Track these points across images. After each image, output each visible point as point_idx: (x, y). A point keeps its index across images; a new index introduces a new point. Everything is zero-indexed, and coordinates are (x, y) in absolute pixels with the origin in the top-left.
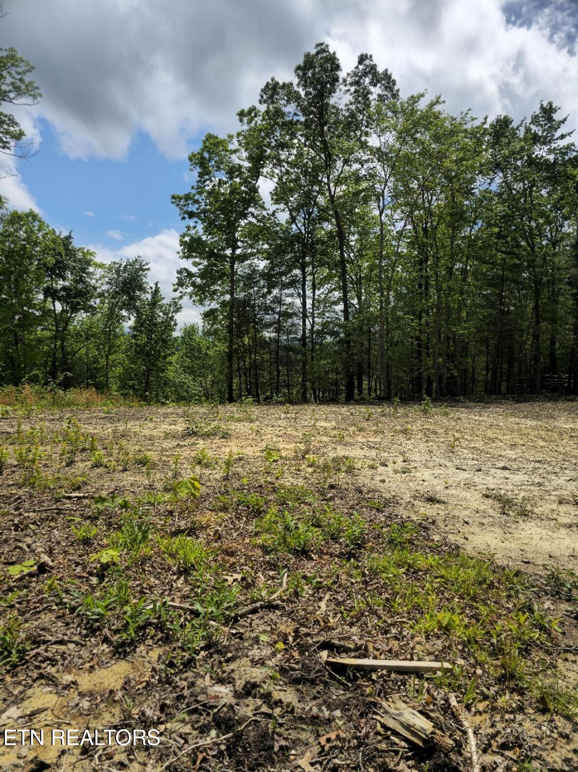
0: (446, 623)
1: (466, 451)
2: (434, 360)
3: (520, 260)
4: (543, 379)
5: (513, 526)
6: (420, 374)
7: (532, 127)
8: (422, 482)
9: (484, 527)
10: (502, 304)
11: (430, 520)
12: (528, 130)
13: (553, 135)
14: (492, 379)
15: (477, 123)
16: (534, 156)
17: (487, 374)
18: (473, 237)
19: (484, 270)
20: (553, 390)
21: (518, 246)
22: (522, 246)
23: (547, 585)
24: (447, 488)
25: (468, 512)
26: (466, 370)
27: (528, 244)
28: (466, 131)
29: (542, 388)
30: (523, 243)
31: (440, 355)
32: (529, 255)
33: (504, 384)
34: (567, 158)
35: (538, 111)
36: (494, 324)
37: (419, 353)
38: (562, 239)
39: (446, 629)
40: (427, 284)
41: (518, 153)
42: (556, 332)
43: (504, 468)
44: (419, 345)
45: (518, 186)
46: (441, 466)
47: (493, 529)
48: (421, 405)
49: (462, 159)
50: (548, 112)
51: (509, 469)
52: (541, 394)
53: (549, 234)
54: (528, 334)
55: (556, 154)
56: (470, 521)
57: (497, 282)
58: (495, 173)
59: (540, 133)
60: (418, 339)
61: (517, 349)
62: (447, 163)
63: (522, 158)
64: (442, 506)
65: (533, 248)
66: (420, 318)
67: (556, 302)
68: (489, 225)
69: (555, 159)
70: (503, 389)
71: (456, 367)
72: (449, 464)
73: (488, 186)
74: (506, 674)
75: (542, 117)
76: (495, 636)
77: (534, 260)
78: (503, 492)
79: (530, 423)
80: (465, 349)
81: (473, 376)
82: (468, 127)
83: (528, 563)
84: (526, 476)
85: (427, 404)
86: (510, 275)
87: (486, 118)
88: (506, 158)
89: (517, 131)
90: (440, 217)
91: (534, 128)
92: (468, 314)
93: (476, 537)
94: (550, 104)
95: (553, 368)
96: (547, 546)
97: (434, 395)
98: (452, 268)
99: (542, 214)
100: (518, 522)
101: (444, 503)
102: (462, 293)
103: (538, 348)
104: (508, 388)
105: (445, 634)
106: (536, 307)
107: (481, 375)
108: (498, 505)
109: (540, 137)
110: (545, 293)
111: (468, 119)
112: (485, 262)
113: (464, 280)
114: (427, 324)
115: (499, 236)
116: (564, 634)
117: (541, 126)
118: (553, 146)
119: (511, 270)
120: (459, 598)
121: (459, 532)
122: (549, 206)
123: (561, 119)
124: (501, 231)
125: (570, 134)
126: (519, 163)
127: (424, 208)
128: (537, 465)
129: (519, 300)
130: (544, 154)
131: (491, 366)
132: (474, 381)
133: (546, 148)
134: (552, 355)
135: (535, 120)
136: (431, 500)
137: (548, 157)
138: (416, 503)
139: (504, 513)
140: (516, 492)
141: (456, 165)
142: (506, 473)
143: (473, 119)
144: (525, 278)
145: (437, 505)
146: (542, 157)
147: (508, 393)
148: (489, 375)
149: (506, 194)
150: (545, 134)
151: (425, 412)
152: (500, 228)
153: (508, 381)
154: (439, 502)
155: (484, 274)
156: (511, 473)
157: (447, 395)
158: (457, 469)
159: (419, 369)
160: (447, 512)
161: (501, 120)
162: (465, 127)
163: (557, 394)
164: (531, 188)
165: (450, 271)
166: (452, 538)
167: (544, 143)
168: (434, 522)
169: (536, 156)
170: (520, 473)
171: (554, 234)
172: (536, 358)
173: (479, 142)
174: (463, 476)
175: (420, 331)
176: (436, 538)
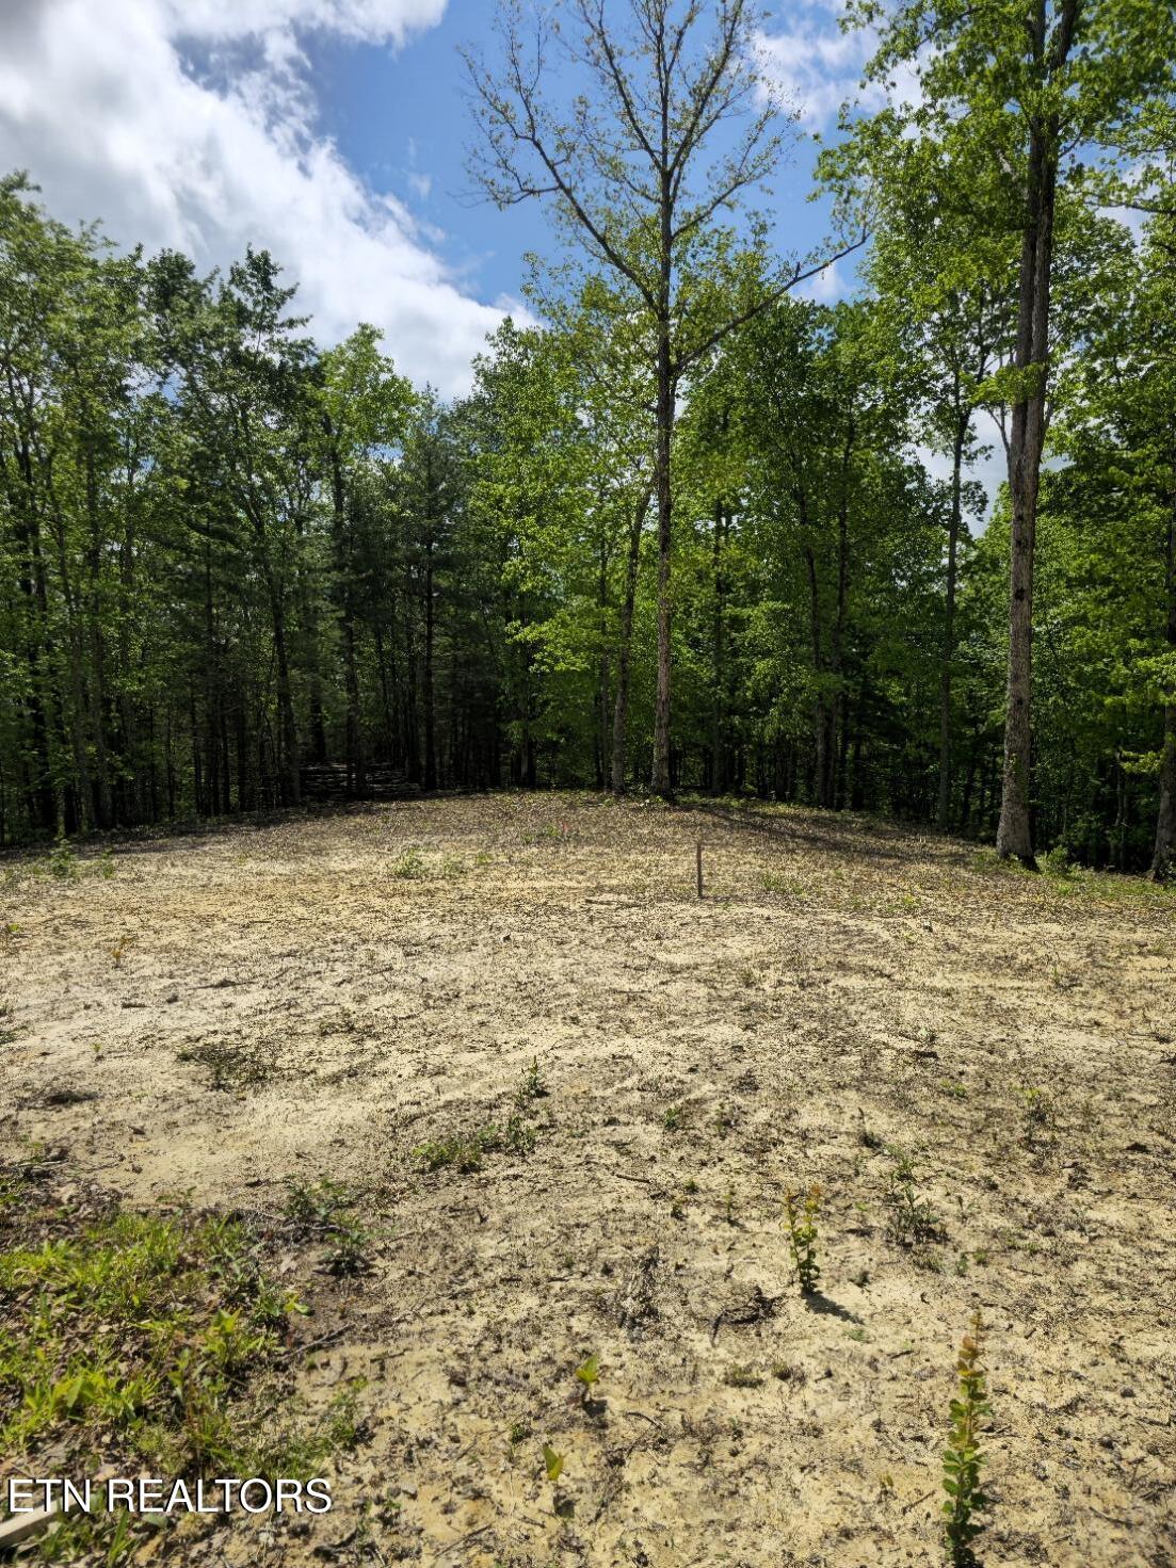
0: (75, 1397)
1: (148, 959)
2: (76, 751)
3: (237, 546)
4: (304, 774)
5: (236, 1109)
6: (44, 783)
7: (233, 289)
8: (40, 1060)
9: (176, 1131)
10: (211, 631)
11: (55, 1153)
12: (226, 296)
13: (274, 316)
14: (207, 782)
15: (120, 254)
16: (242, 348)
17: (198, 775)
18: (137, 490)
19: (170, 561)
20: (322, 796)
21: (233, 521)
22: (238, 520)
23: (285, 1223)
24: (100, 1058)
25: (143, 1107)
26: (153, 767)
27: (250, 515)
28: (94, 264)
29: (303, 794)
30: (241, 514)
31: (90, 738)
32: (254, 540)
33: (234, 788)
34: (302, 365)
35: (243, 264)
36: (202, 671)
37: (38, 736)
38: (312, 514)
39: (76, 1411)
40: (42, 581)
41: (211, 336)
42: (316, 686)
43: (224, 984)
44: (38, 718)
45: (218, 401)
46: (87, 1007)
47: (193, 1129)
48: (50, 857)
49: (95, 322)
50: (262, 268)
51: (233, 984)
52: (304, 804)
53: (287, 501)
54: (268, 690)
55: (282, 353)
56: (148, 1125)
57: (196, 587)
58: (169, 365)
59: (250, 306)
60: (33, 703)
61: (251, 722)
62: (59, 325)
63: (219, 348)
64: (86, 1107)
65: (259, 526)
66: (33, 658)
67: (312, 631)
68: (168, 471)
69: (283, 365)
70: (234, 799)
71: (127, 763)
72: (105, 999)
73: (157, 389)
74: (195, 1459)
75: (252, 275)
76: (177, 1382)
77: (264, 550)
78: (217, 1039)
79: (281, 868)
80: (147, 723)
81: (171, 778)
82: (101, 256)
83: (257, 1184)
84: (266, 992)
85: (62, 855)
86: (222, 577)
87: (139, 249)
88: (188, 341)
89: (205, 291)
90: (58, 437)
91: (238, 293)
92: (143, 648)
93: (158, 1160)
94: (265, 256)
95: (318, 753)
96: (293, 1136)
97: (85, 828)
98: (96, 553)
99: (270, 463)
100: (244, 1099)
101: (90, 1097)
102: (125, 606)
103: (289, 718)
104: (242, 798)
105: (73, 1422)
106: (278, 639)
107: (186, 774)
108: (205, 1072)
109: (251, 314)
110: (293, 615)
111: (98, 240)
112: (168, 545)
113: (127, 579)
114: (52, 671)
115: (191, 496)
116: (310, 1314)
117: (250, 291)
118: (277, 336)
119: (222, 566)
120: (110, 1324)
121: (122, 1159)
122: (282, 450)
123: (286, 288)
124: (193, 487)
125: (304, 321)
126: (215, 356)
127: (16, 412)
128: (287, 962)
129: (247, 624)
130: (262, 349)
131: (203, 755)
132: (173, 787)
133: (265, 337)
134: (317, 730)
135: (238, 277)
136: (61, 1100)
137: (269, 356)
138: (24, 1115)
139: (219, 1087)
140: (245, 1031)
141: (81, 331)
142: (226, 994)
143: (108, 243)
144: (251, 584)
145: (76, 1108)
146: (258, 353)
147: (243, 808)
148: (203, 773)
149: (195, 414)
150: (259, 309)
151: (60, 872)
152: (192, 479)
153: (241, 783)
154: (77, 1099)
155: (169, 569)
156: (235, 992)
157: (113, 826)
158: (125, 1006)
159: (41, 773)
160: (96, 1120)
161: (170, 259)
162: (91, 256)
163: (330, 803)
164: (244, 408)
165: (92, 557)
166: (105, 1180)
167: (260, 328)
168: (63, 1156)
169: (247, 349)
170: (254, 987)
171: (295, 503)
172: (288, 735)
173: (128, 293)
174: (137, 1021)
175: (37, 688)
176: (66, 1192)
